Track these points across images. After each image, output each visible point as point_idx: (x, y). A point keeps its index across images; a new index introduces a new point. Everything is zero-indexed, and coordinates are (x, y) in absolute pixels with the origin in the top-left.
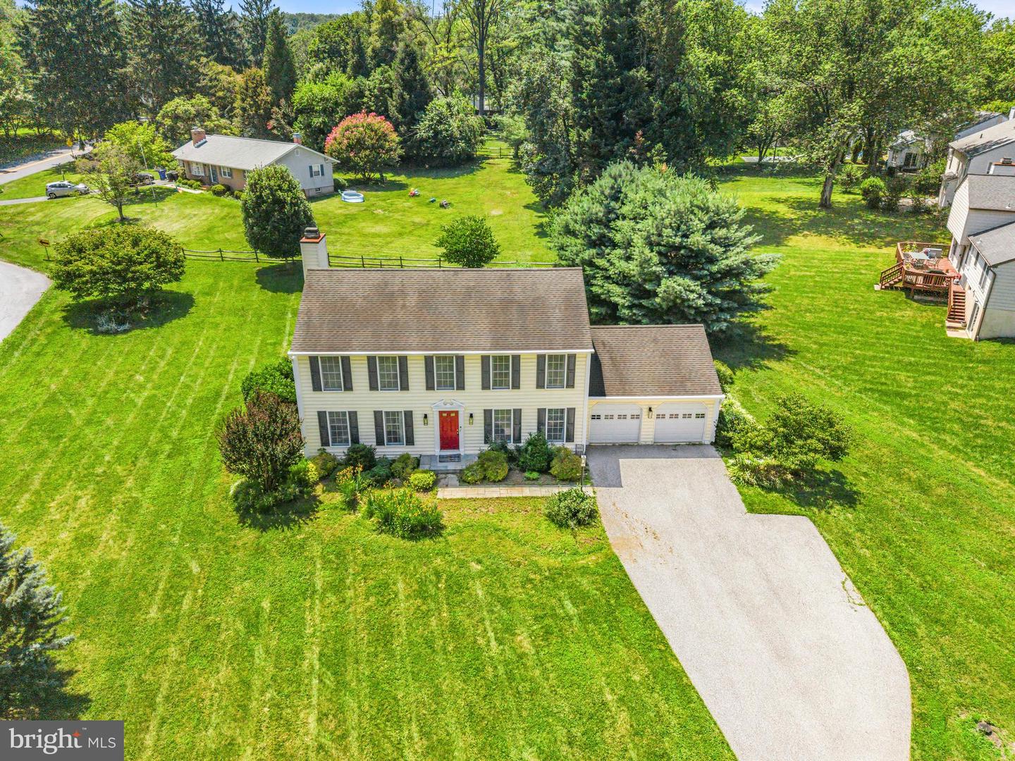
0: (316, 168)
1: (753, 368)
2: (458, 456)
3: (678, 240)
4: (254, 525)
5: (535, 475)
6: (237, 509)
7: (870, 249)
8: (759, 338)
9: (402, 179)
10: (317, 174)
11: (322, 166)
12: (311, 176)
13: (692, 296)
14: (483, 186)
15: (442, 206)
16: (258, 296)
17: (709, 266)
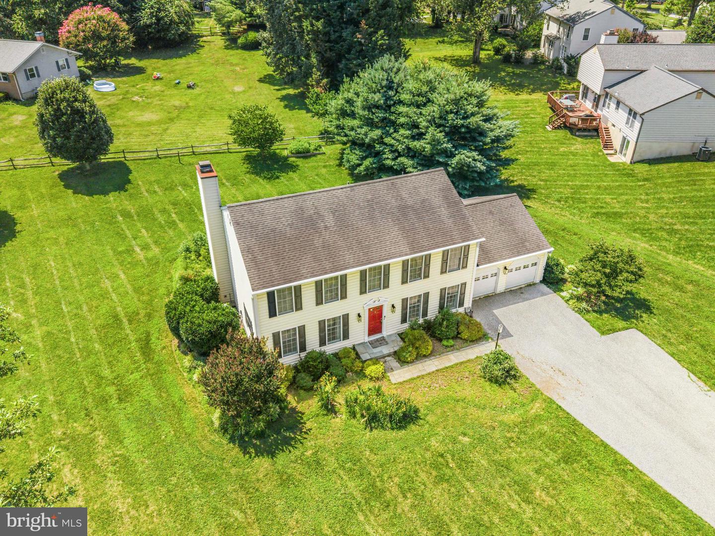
0: (62, 62)
2: (383, 339)
3: (459, 122)
4: (259, 453)
5: (451, 342)
6: (232, 440)
7: (524, 96)
10: (64, 67)
11: (67, 60)
12: (59, 70)
13: (478, 164)
14: (213, 64)
15: (189, 87)
16: (77, 203)
17: (481, 139)
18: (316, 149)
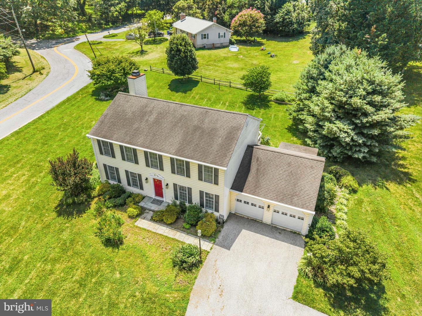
0: (222, 34)
1: (375, 185)
2: (162, 202)
3: (344, 99)
4: (58, 211)
5: (188, 226)
8: (396, 164)
9: (264, 41)
10: (222, 36)
11: (225, 33)
12: (219, 37)
13: (343, 135)
14: (298, 48)
15: (271, 56)
17: (362, 118)
18: (289, 101)
